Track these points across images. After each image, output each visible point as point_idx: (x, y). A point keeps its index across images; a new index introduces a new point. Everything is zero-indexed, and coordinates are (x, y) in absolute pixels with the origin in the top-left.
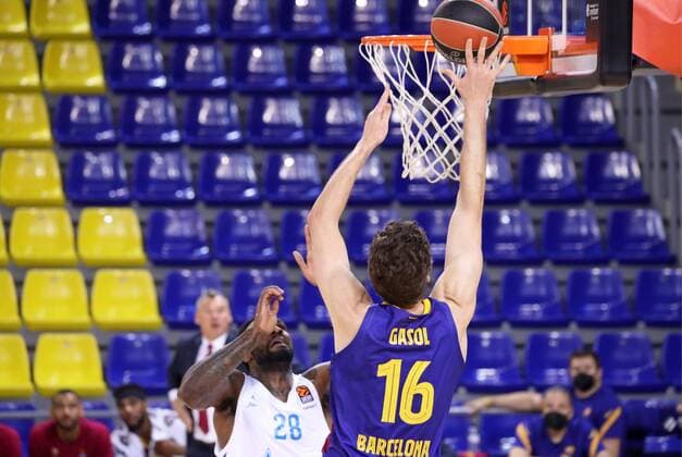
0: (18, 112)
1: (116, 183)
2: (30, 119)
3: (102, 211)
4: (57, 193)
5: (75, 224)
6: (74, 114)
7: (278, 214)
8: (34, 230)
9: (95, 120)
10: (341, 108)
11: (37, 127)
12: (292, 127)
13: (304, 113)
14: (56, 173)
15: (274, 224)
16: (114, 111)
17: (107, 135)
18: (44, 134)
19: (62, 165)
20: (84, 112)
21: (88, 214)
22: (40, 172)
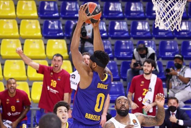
0: (27, 7)
1: (59, 31)
2: (30, 9)
3: (55, 40)
4: (39, 34)
5: (45, 45)
6: (45, 8)
7: (114, 42)
8: (31, 46)
9: (52, 9)
10: (136, 6)
11: (32, 12)
12: (119, 12)
13: (122, 7)
14: (39, 27)
15: (112, 45)
16: (59, 6)
17: (56, 15)
18: (35, 14)
19: (41, 25)
20: (49, 7)
21: (50, 41)
22: (34, 27)
